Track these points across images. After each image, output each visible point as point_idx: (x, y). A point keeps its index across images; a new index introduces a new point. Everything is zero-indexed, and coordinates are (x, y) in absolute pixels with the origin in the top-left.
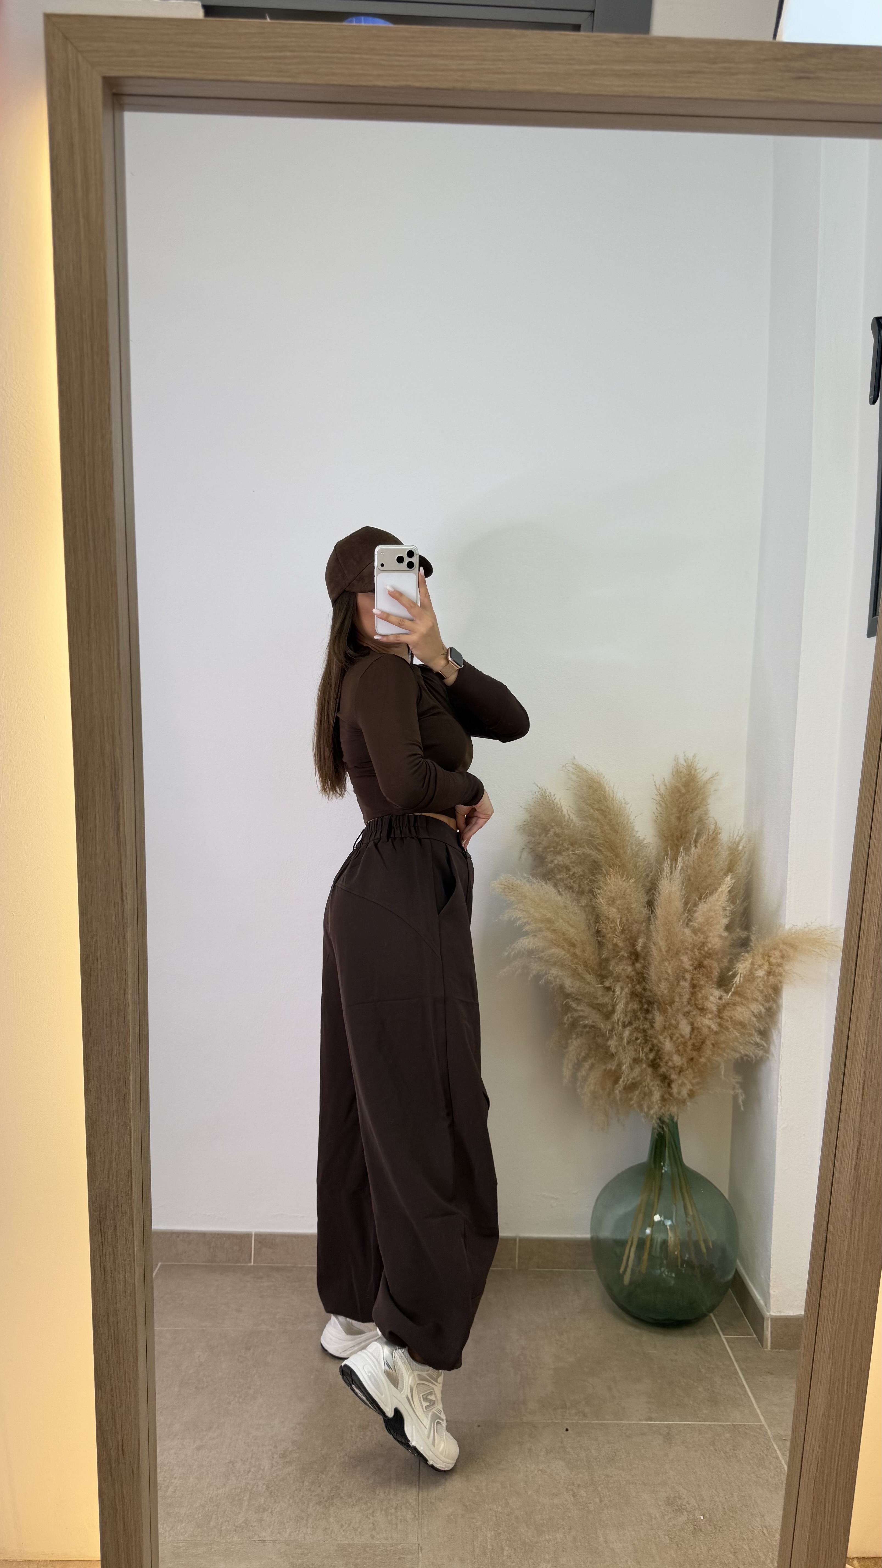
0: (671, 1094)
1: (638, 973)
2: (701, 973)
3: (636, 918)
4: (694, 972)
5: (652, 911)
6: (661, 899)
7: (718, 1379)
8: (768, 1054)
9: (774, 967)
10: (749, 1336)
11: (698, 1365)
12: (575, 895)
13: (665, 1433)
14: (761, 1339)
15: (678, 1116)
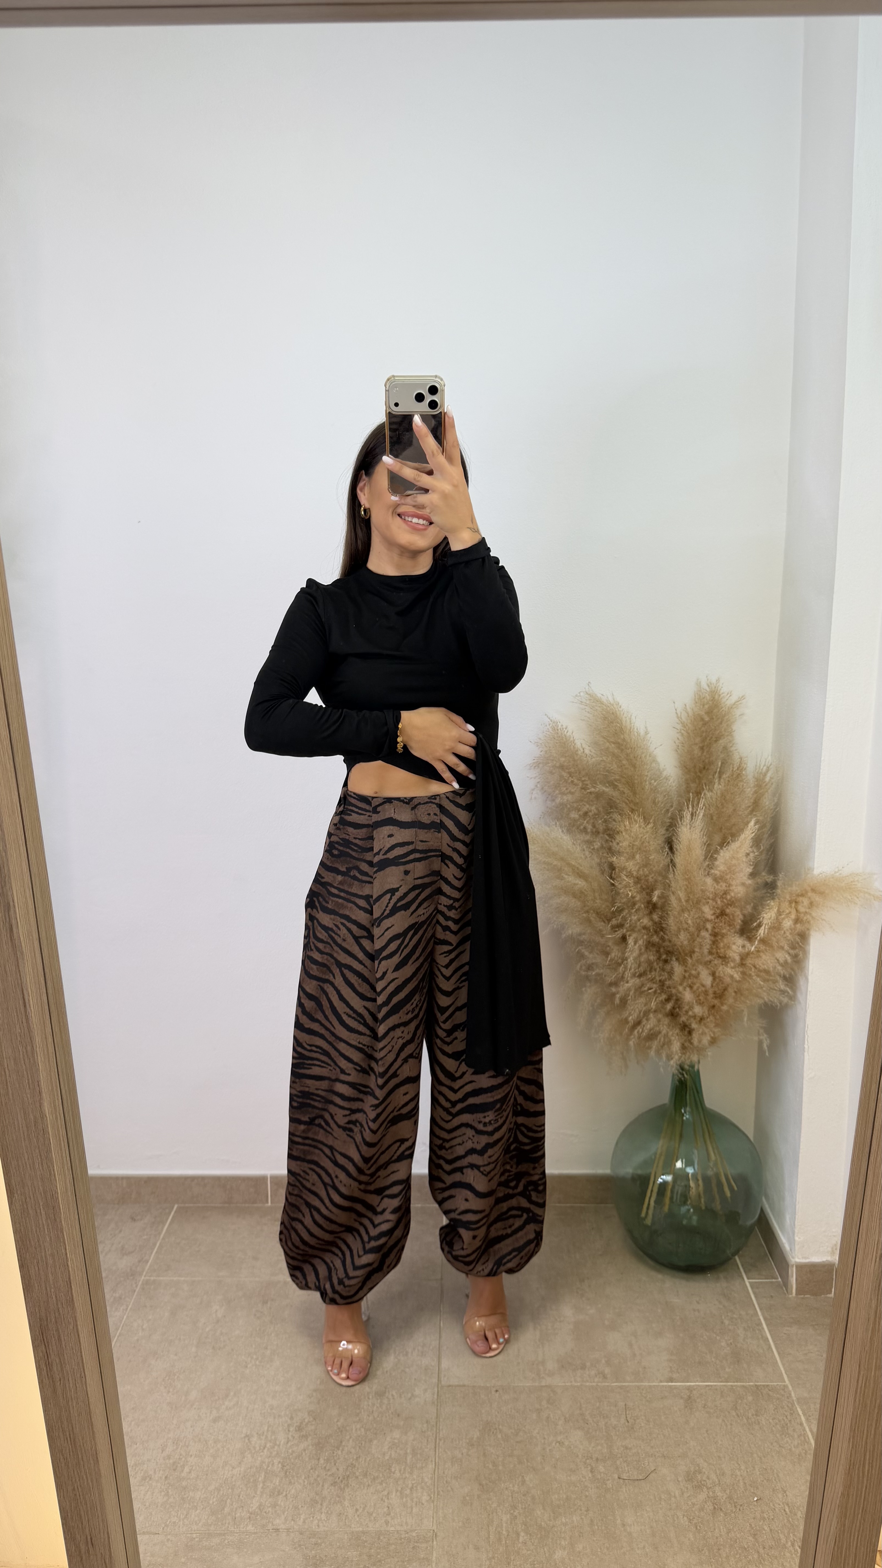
0: (691, 1043)
1: (656, 924)
2: (723, 921)
3: (654, 867)
4: (716, 921)
5: (671, 860)
6: (681, 847)
7: (740, 1331)
8: (794, 1001)
9: (802, 915)
10: (773, 1280)
11: (721, 1316)
12: (588, 837)
13: (686, 1396)
14: (786, 1283)
15: (699, 1062)
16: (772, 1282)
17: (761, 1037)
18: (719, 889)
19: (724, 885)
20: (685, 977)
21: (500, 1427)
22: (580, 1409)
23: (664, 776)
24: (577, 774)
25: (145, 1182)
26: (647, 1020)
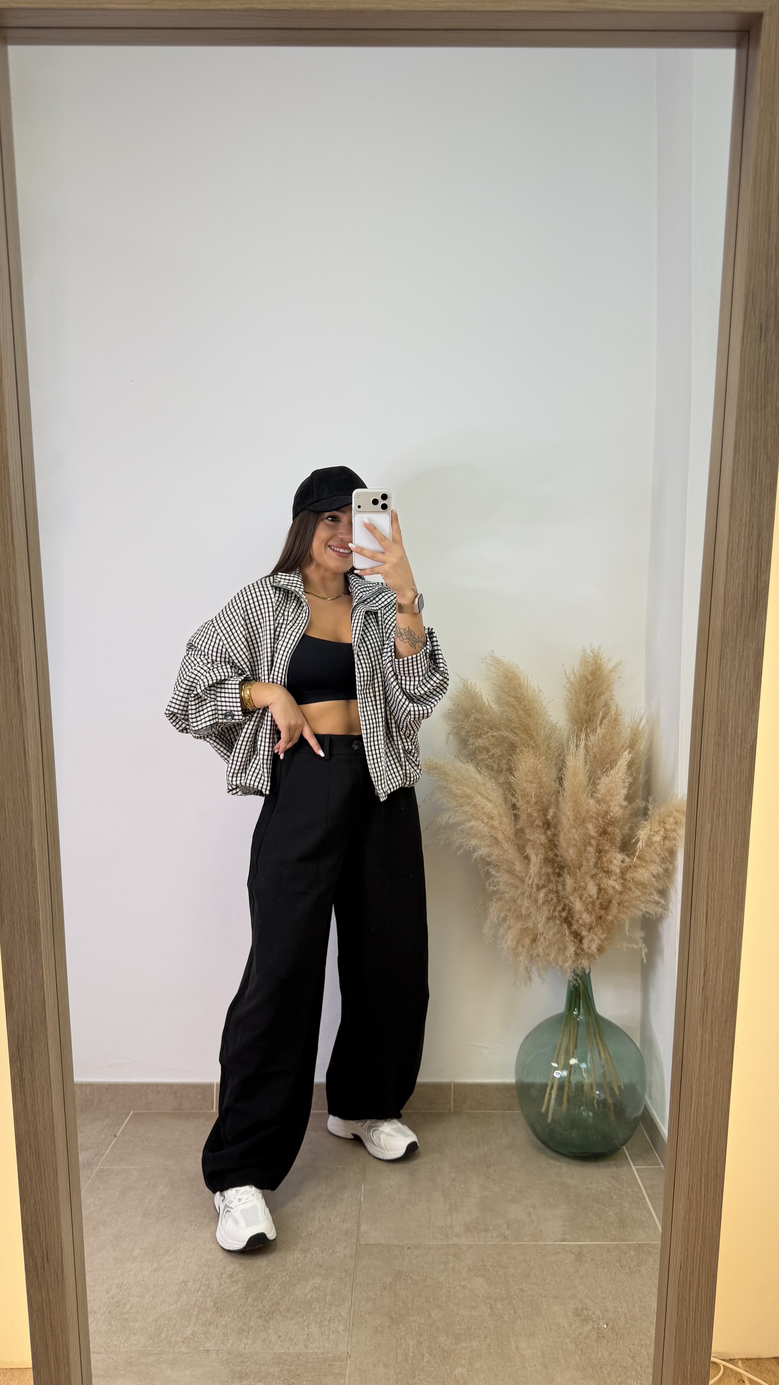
0: (582, 949)
1: (550, 841)
2: (605, 839)
3: (547, 791)
4: (599, 838)
5: (561, 784)
6: (568, 773)
7: (626, 1204)
8: (667, 912)
9: (669, 832)
10: (657, 1167)
11: (610, 1193)
12: (493, 773)
13: (577, 1252)
15: (590, 969)
17: (641, 946)
18: (601, 810)
19: (605, 806)
20: (575, 888)
22: (483, 1261)
25: (106, 1089)
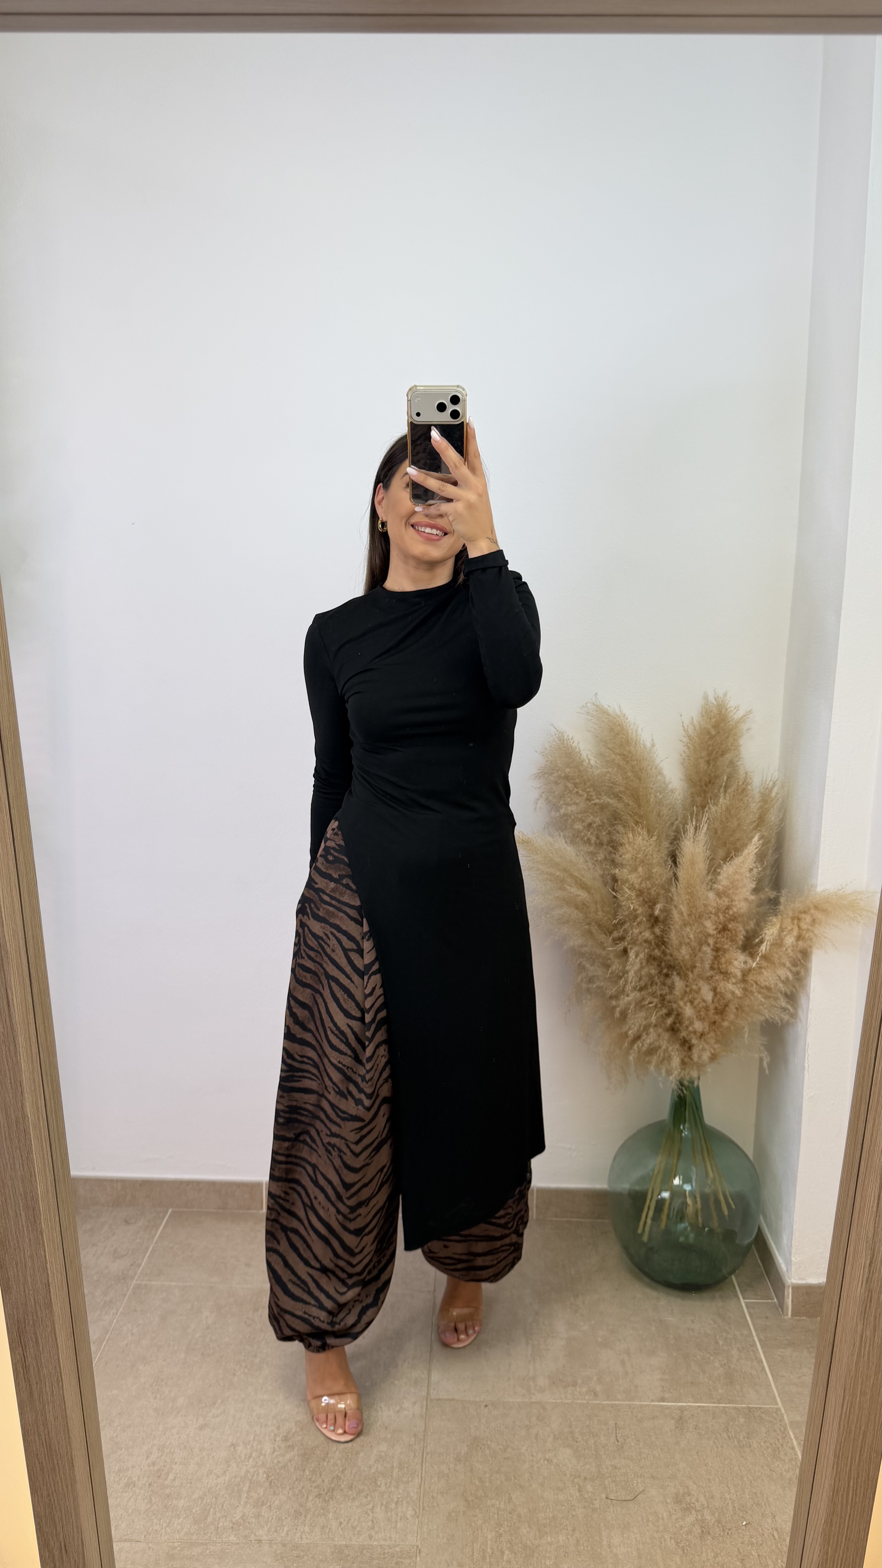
0: (691, 1059)
1: (657, 937)
2: (726, 936)
5: (675, 874)
6: (683, 860)
7: (734, 1352)
8: (795, 1019)
9: (804, 932)
10: (769, 1301)
11: (716, 1336)
12: (591, 849)
13: (677, 1417)
14: (782, 1305)
15: (699, 1078)
16: (768, 1303)
17: (762, 1055)
18: (721, 904)
19: (726, 900)
20: (686, 992)
21: (489, 1443)
22: (570, 1427)
23: (669, 789)
24: (582, 785)
25: (140, 1185)
26: (647, 1034)
